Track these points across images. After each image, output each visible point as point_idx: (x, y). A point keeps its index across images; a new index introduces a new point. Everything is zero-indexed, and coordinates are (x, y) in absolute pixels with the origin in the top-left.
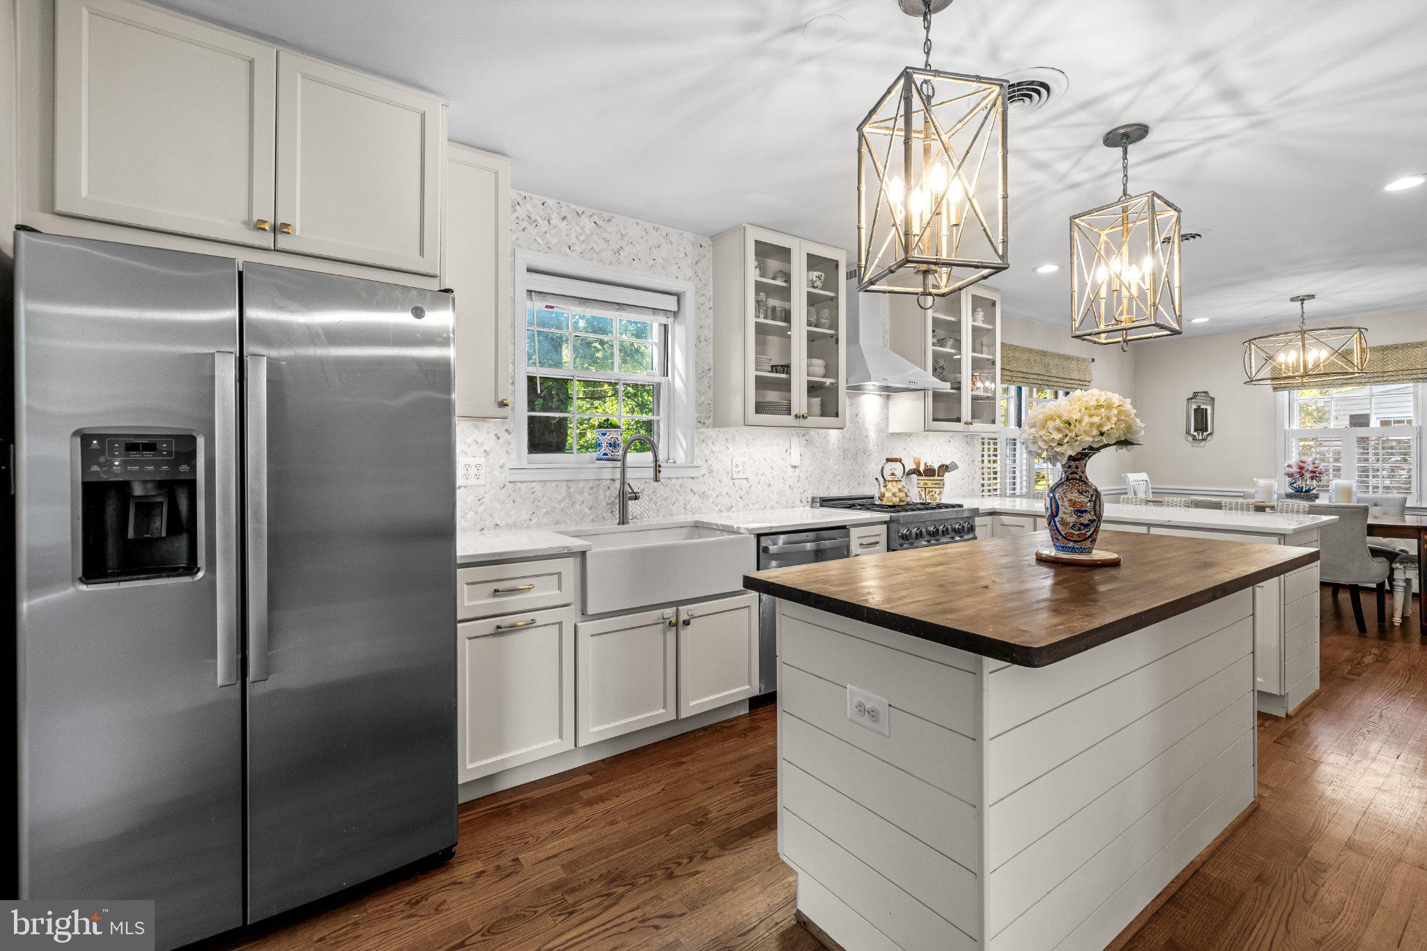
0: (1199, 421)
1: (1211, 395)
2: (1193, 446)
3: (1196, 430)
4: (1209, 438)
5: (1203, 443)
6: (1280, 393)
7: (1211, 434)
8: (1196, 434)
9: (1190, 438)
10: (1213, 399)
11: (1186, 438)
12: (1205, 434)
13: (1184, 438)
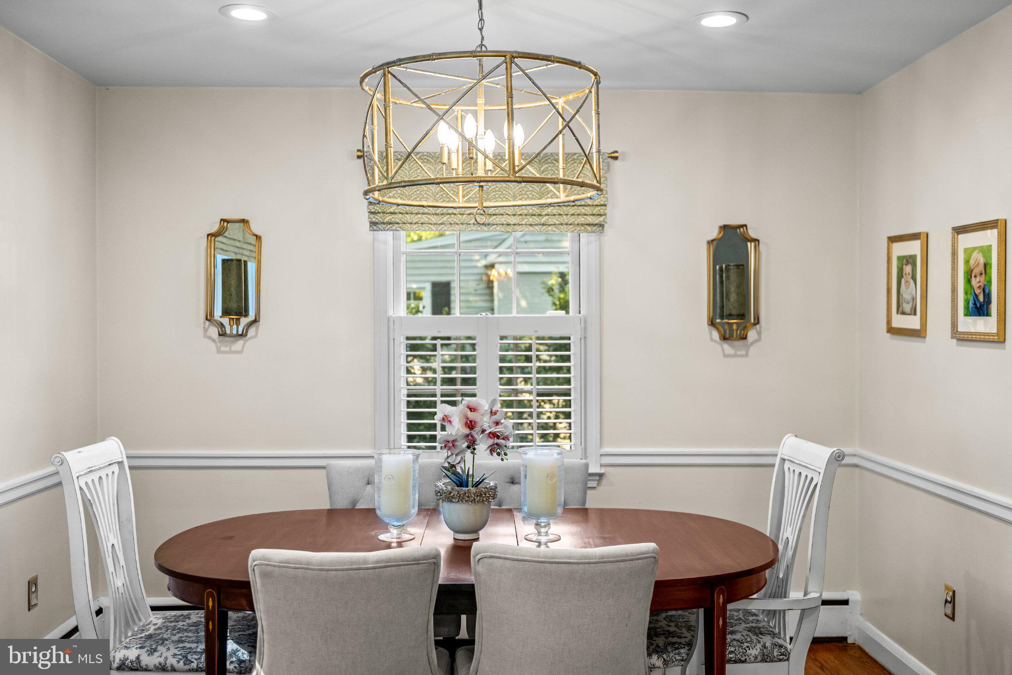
0: (233, 289)
1: (255, 228)
2: (219, 351)
3: (226, 312)
4: (252, 332)
5: (240, 342)
6: (381, 235)
7: (255, 321)
8: (225, 321)
9: (214, 331)
10: (258, 238)
11: (206, 330)
12: (244, 321)
13: (201, 332)
